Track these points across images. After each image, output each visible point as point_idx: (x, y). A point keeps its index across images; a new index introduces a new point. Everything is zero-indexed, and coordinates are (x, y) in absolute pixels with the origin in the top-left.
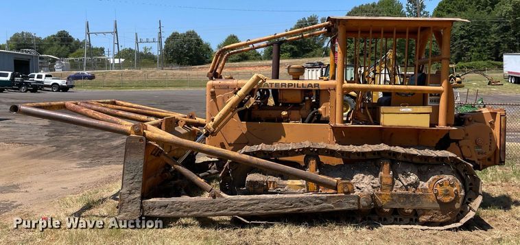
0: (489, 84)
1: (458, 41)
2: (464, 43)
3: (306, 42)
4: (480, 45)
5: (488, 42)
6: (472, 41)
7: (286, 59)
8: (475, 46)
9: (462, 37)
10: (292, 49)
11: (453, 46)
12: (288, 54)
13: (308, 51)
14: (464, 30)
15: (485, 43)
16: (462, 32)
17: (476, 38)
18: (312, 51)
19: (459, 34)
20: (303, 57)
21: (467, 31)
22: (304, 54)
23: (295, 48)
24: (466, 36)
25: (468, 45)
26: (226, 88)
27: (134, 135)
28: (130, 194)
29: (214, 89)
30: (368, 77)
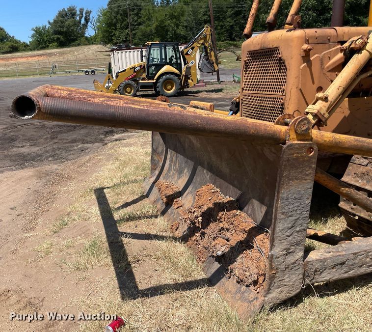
0: (237, 60)
3: (70, 32)
4: (219, 28)
5: (224, 25)
7: (54, 48)
10: (58, 39)
12: (56, 44)
13: (74, 40)
15: (222, 26)
18: (76, 40)
20: (69, 47)
21: (209, 16)
22: (70, 43)
23: (61, 37)
26: (326, 41)
27: (296, 142)
28: (287, 255)
29: (309, 44)
30: (187, 54)
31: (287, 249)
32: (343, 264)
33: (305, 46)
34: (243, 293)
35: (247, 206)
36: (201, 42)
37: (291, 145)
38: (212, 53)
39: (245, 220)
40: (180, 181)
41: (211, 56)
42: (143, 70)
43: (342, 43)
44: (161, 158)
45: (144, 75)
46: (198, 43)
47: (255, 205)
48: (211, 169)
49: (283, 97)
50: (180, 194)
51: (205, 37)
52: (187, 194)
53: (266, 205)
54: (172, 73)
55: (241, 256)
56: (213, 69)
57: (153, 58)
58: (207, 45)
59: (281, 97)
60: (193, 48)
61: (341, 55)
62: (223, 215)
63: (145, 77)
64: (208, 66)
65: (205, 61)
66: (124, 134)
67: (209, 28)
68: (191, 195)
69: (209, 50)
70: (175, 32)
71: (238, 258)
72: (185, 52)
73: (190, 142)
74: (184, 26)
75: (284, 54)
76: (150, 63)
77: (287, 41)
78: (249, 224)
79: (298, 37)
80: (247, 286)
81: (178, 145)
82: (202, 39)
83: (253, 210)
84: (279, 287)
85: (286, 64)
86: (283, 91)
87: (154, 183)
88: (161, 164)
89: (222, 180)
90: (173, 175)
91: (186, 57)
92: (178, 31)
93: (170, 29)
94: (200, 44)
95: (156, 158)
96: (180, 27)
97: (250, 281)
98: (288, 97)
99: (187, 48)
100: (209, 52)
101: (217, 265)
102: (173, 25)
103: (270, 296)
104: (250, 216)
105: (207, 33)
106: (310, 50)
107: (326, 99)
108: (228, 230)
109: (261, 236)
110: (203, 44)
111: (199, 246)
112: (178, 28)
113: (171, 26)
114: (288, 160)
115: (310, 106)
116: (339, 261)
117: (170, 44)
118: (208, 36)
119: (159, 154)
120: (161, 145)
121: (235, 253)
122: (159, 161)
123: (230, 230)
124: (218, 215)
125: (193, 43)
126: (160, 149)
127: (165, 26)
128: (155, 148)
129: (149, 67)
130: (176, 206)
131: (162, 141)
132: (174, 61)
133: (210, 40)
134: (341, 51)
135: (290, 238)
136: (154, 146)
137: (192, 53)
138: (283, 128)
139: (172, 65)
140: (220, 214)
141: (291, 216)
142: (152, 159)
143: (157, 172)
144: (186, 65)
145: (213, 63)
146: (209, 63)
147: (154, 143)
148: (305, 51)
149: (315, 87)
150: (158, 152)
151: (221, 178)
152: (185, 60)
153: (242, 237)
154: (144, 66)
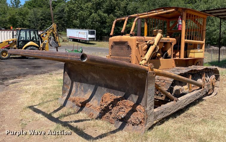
0: (63, 41)
1: (40, 21)
2: (43, 22)
6: (46, 22)
8: (48, 24)
9: (42, 20)
11: (38, 23)
14: (43, 16)
16: (42, 17)
17: (48, 21)
19: (40, 18)
21: (44, 17)
24: (44, 19)
25: (45, 23)
26: (142, 41)
27: (151, 71)
28: (150, 110)
29: (138, 41)
30: (43, 36)
31: (150, 108)
32: (163, 112)
33: (137, 42)
34: (136, 128)
35: (129, 97)
36: (51, 31)
37: (150, 72)
38: (57, 37)
39: (130, 102)
40: (86, 95)
41: (56, 39)
42: (15, 43)
43: (146, 42)
44: (68, 87)
45: (15, 46)
46: (49, 31)
47: (133, 96)
48: (106, 86)
49: (131, 59)
50: (88, 101)
51: (53, 29)
52: (93, 100)
53: (138, 95)
54: (34, 46)
55: (132, 115)
56: (58, 45)
57: (21, 37)
58: (54, 33)
59: (129, 59)
60: (46, 34)
61: (146, 46)
62: (120, 103)
63: (16, 47)
64: (55, 43)
65: (54, 41)
66: (14, 80)
67: (55, 25)
68: (96, 100)
69: (55, 35)
70: (22, 23)
71: (131, 116)
72: (42, 35)
73: (92, 76)
74: (28, 20)
75: (130, 44)
76: (20, 39)
77: (131, 40)
78: (132, 104)
79: (135, 39)
80: (138, 125)
81: (82, 79)
82: (51, 30)
83: (132, 98)
84: (149, 122)
85: (131, 47)
86: (130, 56)
87: (67, 99)
88: (69, 90)
89: (114, 90)
90: (80, 93)
91: (42, 38)
92: (24, 22)
93: (19, 20)
94: (50, 32)
95: (65, 87)
96: (26, 20)
97: (139, 122)
98: (132, 59)
99: (43, 33)
100: (55, 36)
101: (121, 123)
102: (21, 19)
103: (147, 126)
104: (131, 101)
105: (54, 27)
106: (139, 43)
107: (145, 60)
108: (122, 108)
109: (139, 106)
110: (52, 32)
111: (110, 118)
112: (24, 21)
113: (20, 19)
114: (149, 77)
115: (141, 62)
116: (162, 112)
117: (32, 30)
118: (55, 29)
119: (67, 85)
120: (69, 80)
121: (130, 115)
122: (67, 88)
123: (124, 108)
124: (117, 103)
125: (46, 31)
126: (68, 82)
127: (16, 18)
128: (65, 82)
129: (19, 42)
130: (88, 106)
131: (69, 78)
132: (35, 39)
133: (56, 31)
134: (146, 44)
135: (151, 104)
136: (64, 81)
137: (46, 36)
138: (147, 67)
139: (34, 41)
140: (118, 102)
141: (151, 96)
142: (63, 87)
143: (67, 94)
144: (43, 43)
145: (58, 42)
146: (56, 42)
147: (65, 80)
148: (137, 44)
149: (140, 56)
150: (66, 84)
151: (114, 89)
152: (41, 39)
153: (130, 109)
154: (15, 41)
